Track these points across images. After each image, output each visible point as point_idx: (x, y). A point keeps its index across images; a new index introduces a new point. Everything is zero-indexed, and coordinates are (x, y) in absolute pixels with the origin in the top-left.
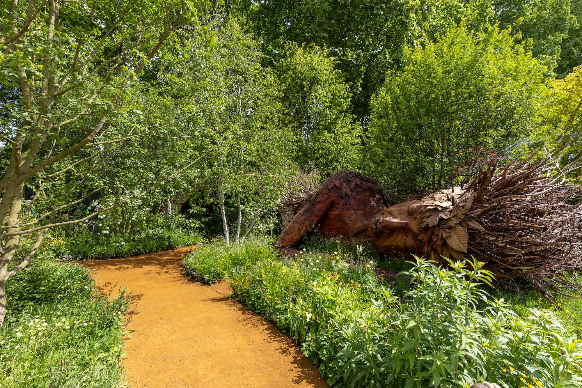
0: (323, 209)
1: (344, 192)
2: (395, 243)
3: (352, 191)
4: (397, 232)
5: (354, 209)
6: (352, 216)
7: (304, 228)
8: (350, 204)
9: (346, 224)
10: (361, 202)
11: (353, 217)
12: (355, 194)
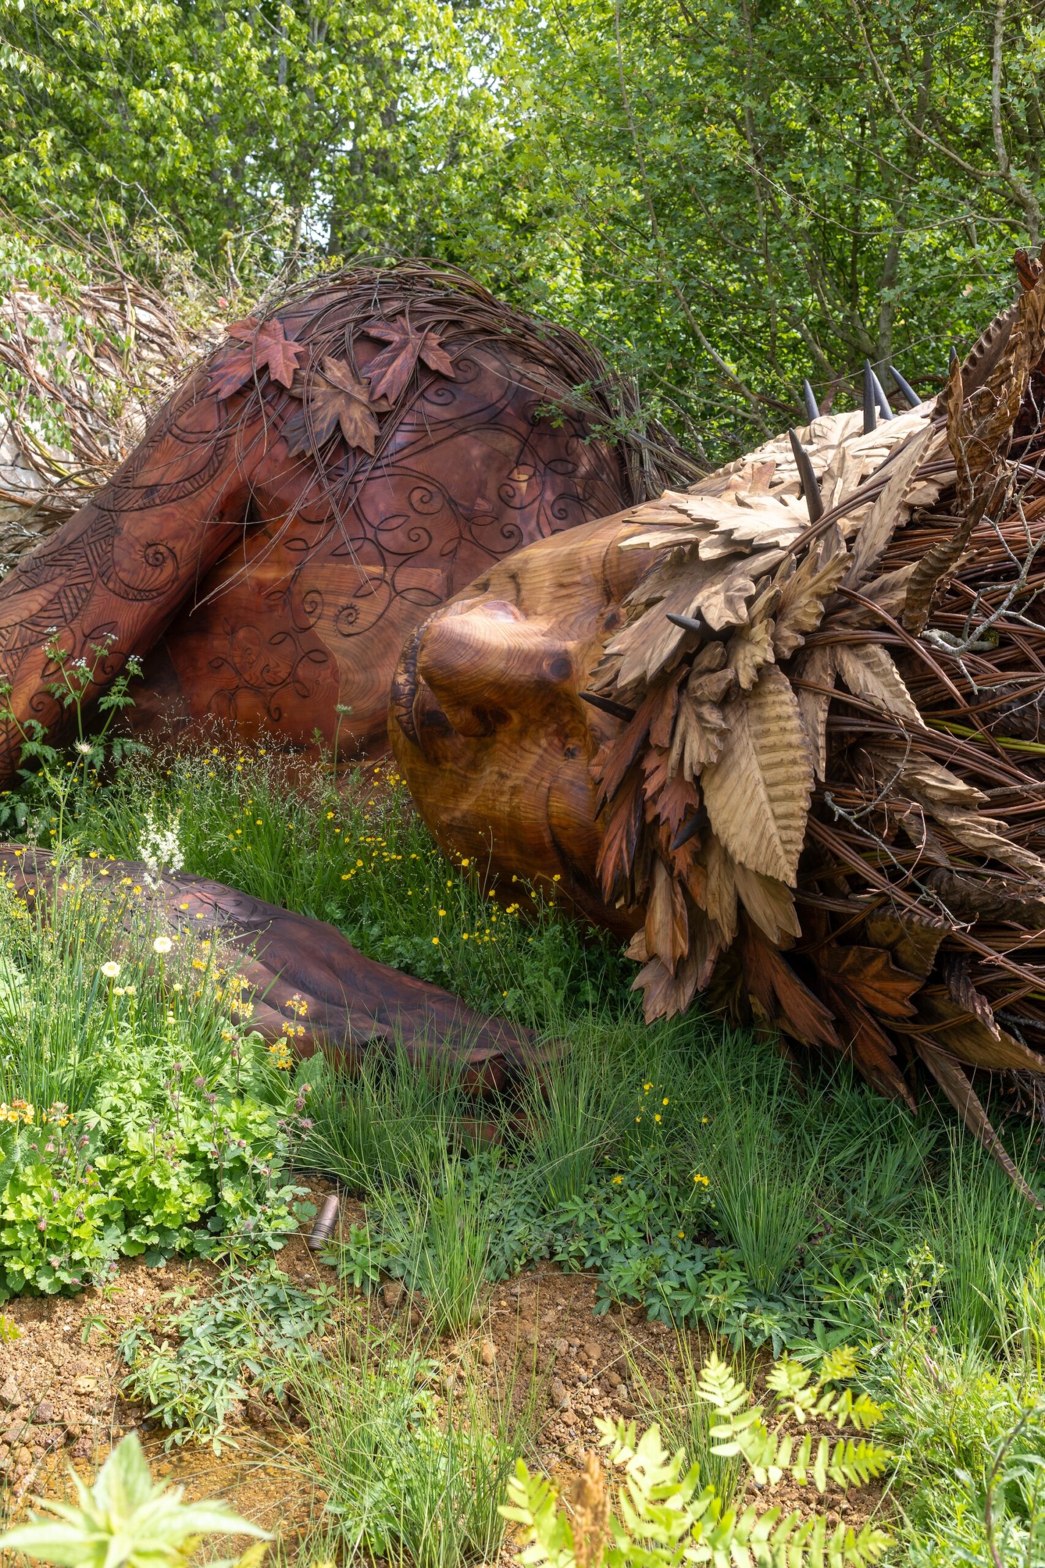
0: (178, 546)
1: (323, 426)
2: (503, 805)
3: (381, 417)
4: (516, 718)
5: (382, 554)
6: (361, 604)
7: (34, 682)
8: (358, 514)
9: (319, 655)
10: (437, 503)
11: (368, 611)
12: (401, 438)
